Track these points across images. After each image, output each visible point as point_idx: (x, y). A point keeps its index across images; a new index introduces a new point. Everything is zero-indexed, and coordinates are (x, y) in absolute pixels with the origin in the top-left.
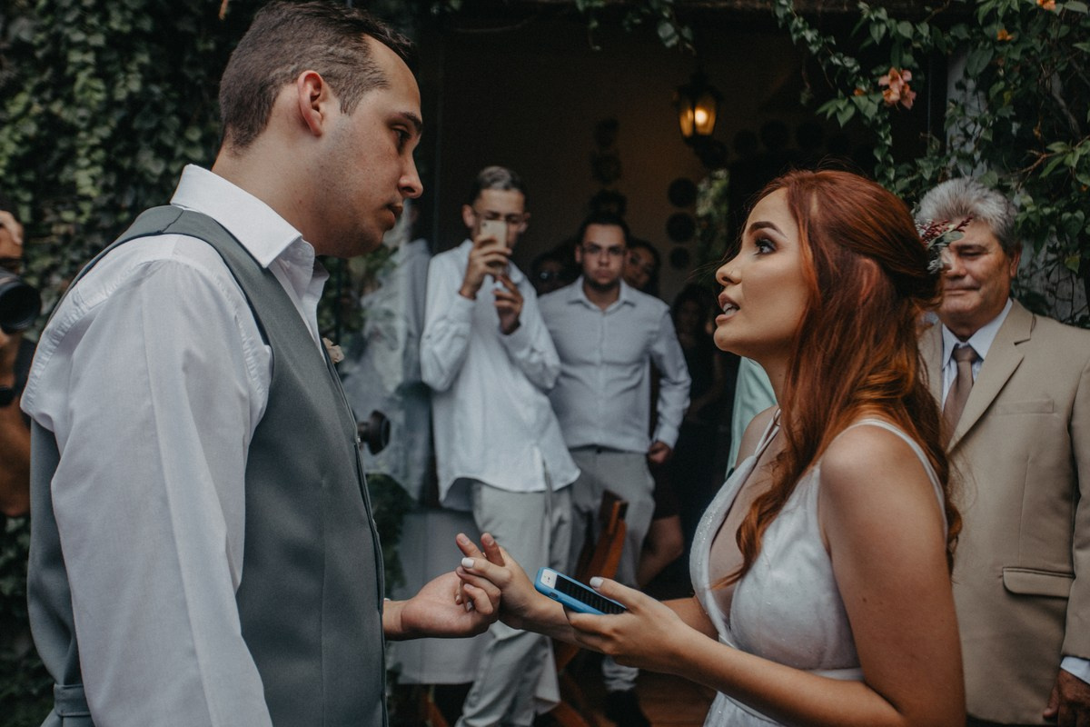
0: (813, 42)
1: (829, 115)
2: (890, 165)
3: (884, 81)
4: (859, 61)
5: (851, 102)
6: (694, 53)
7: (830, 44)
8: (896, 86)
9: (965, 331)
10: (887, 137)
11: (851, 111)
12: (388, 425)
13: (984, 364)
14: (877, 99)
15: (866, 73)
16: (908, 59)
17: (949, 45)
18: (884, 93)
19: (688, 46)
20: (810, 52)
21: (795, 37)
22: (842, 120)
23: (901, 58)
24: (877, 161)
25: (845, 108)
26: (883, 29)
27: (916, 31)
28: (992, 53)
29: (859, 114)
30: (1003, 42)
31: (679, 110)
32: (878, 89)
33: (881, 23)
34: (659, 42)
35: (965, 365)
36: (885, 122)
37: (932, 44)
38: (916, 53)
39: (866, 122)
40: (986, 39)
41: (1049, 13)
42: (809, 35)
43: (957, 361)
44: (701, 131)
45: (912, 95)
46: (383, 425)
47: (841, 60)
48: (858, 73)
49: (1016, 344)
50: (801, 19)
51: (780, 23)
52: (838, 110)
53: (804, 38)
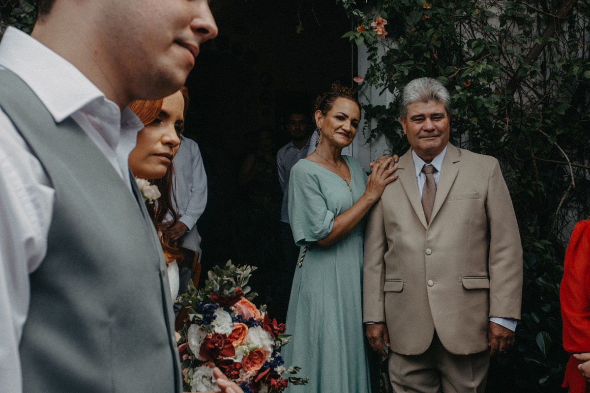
0: (346, 3)
4: (364, 13)
5: (362, 34)
9: (429, 158)
11: (362, 39)
13: (439, 173)
18: (375, 31)
22: (358, 43)
25: (359, 37)
32: (372, 28)
35: (429, 175)
42: (344, 0)
43: (425, 174)
47: (358, 13)
49: (454, 163)
52: (356, 37)
53: (341, 1)
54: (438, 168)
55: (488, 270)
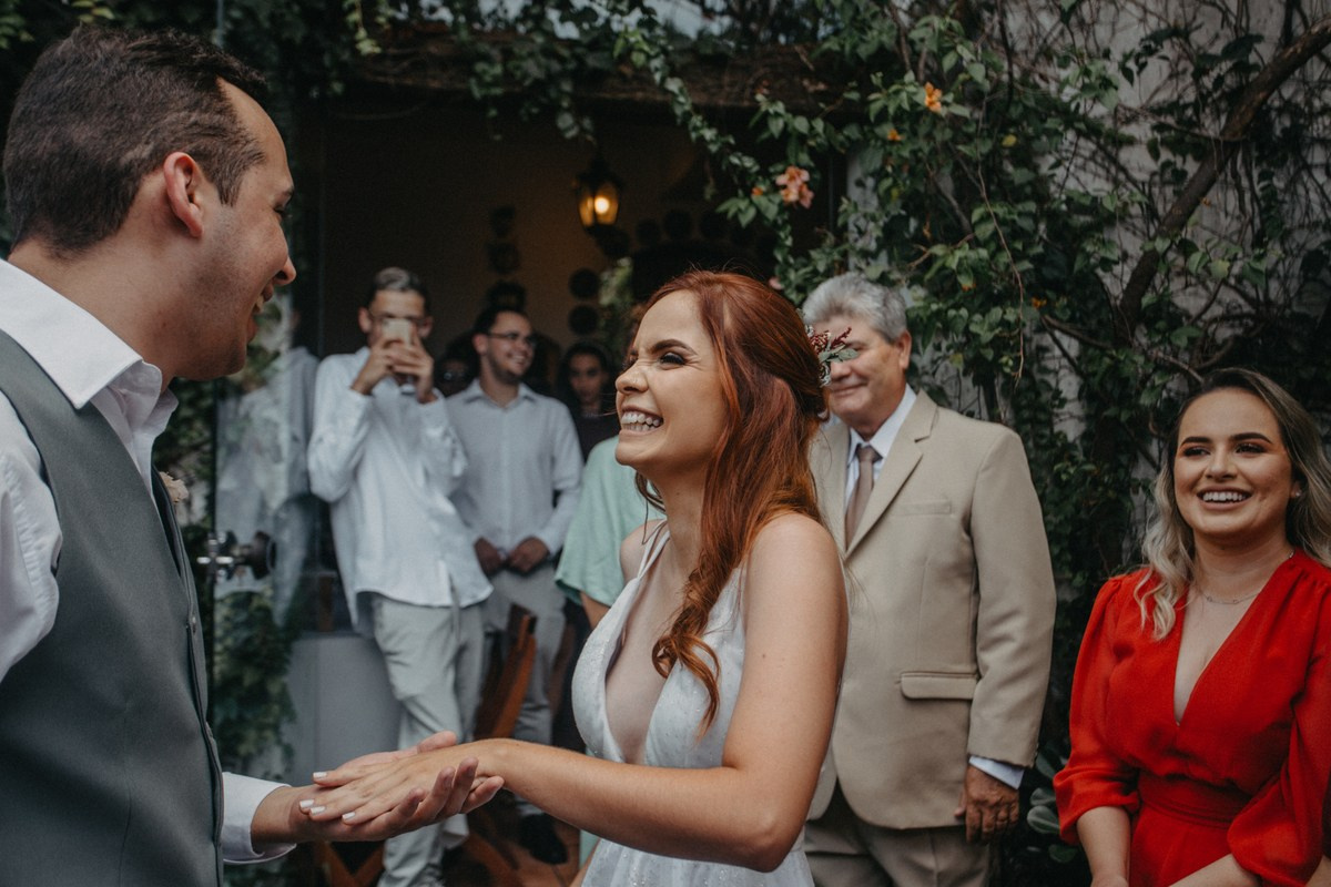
0: (712, 141)
1: (730, 214)
2: (790, 265)
3: (781, 180)
4: (758, 160)
5: (751, 203)
6: (595, 143)
7: (728, 144)
8: (794, 185)
9: (867, 430)
10: (787, 237)
11: (752, 213)
12: (274, 548)
13: (883, 461)
14: (777, 199)
15: (765, 174)
16: (804, 158)
17: (842, 144)
18: (783, 192)
19: (589, 138)
20: (709, 151)
21: (694, 135)
22: (745, 220)
23: (796, 157)
24: (776, 261)
25: (747, 209)
26: (780, 123)
27: (812, 128)
28: (882, 151)
29: (760, 215)
30: (893, 142)
31: (578, 198)
32: (776, 188)
33: (778, 116)
34: (559, 133)
35: (867, 465)
36: (785, 222)
37: (826, 143)
38: (812, 152)
39: (766, 222)
40: (877, 138)
41: (936, 116)
42: (709, 134)
43: (860, 461)
44: (602, 220)
45: (809, 195)
46: (269, 549)
47: (740, 160)
48: (758, 173)
49: (917, 441)
50: (700, 118)
51: (679, 121)
52: (740, 210)
53: (701, 139)
54: (884, 452)
55: (975, 660)
